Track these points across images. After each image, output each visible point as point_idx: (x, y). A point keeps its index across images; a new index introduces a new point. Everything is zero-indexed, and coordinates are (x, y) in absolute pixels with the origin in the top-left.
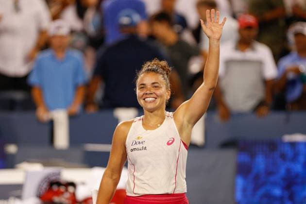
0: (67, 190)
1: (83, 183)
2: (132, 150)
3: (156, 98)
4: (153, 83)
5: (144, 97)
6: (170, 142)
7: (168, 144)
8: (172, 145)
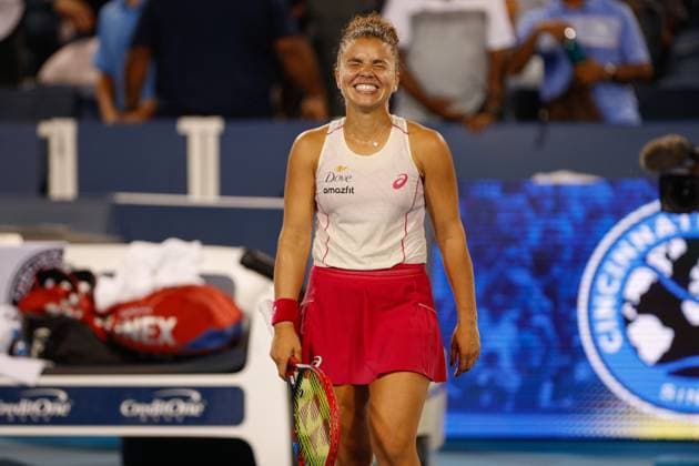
0: (75, 290)
1: (110, 275)
2: (326, 191)
3: (377, 87)
4: (376, 62)
5: (355, 82)
6: (399, 183)
7: (396, 186)
8: (402, 188)
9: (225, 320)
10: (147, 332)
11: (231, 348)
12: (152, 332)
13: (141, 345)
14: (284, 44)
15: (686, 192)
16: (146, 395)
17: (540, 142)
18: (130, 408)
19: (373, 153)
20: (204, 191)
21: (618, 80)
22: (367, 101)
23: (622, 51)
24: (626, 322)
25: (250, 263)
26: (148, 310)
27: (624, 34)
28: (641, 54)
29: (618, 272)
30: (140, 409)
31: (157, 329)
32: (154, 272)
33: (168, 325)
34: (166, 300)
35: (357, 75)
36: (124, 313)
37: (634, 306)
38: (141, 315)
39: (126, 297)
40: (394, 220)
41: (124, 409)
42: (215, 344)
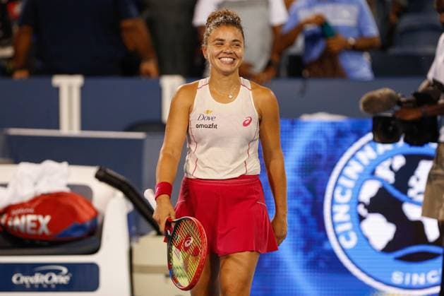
1: (5, 185)
2: (198, 126)
3: (234, 59)
4: (234, 41)
5: (220, 56)
6: (246, 122)
7: (245, 125)
8: (248, 126)
9: (86, 217)
10: (30, 225)
11: (90, 236)
12: (34, 225)
13: (26, 234)
14: (127, 23)
15: (391, 128)
16: (30, 269)
17: (303, 92)
18: (18, 279)
19: (228, 102)
20: (71, 127)
21: (357, 49)
22: (228, 68)
23: (360, 28)
24: (361, 218)
25: (101, 177)
26: (31, 210)
27: (361, 16)
28: (373, 30)
29: (350, 184)
30: (25, 280)
31: (37, 222)
32: (35, 184)
33: (45, 220)
34: (45, 203)
35: (222, 52)
36: (14, 212)
37: (366, 207)
38: (26, 214)
39: (15, 201)
40: (242, 146)
41: (14, 280)
42: (78, 234)
